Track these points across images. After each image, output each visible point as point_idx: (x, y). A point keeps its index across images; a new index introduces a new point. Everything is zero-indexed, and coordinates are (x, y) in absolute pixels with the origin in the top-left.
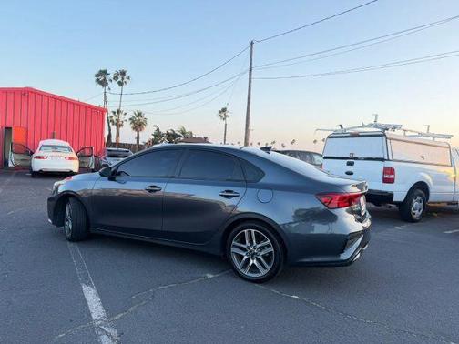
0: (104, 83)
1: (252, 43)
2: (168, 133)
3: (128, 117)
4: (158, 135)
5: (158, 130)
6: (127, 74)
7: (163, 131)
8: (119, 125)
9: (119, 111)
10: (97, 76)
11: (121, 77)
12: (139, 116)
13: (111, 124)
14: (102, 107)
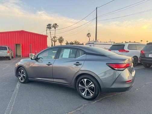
1: (97, 8)
2: (70, 43)
3: (57, 39)
5: (67, 42)
6: (57, 25)
8: (55, 42)
9: (55, 37)
10: (47, 25)
11: (55, 26)
12: (61, 38)
13: (52, 41)
14: (46, 35)
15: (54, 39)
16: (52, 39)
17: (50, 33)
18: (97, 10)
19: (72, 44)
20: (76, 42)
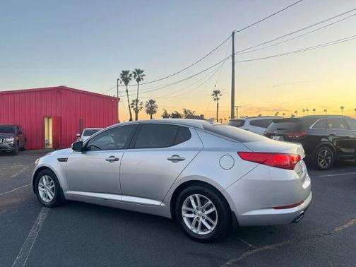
0: (127, 81)
1: (233, 33)
2: (173, 114)
4: (166, 116)
5: (166, 112)
6: (144, 73)
7: (170, 113)
8: (137, 112)
9: (137, 101)
10: (121, 74)
14: (116, 96)
15: (135, 105)
16: (132, 104)
17: (127, 91)
19: (177, 116)
20: (186, 111)
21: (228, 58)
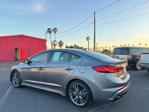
1: (95, 12)
2: (70, 47)
3: (58, 42)
4: (67, 47)
6: (57, 29)
8: (55, 46)
9: (55, 41)
10: (48, 30)
11: (55, 30)
12: (61, 42)
13: (52, 45)
14: (45, 39)
15: (54, 43)
16: (53, 42)
17: (50, 37)
18: (95, 14)
19: (72, 47)
20: (75, 46)
21: (93, 23)
